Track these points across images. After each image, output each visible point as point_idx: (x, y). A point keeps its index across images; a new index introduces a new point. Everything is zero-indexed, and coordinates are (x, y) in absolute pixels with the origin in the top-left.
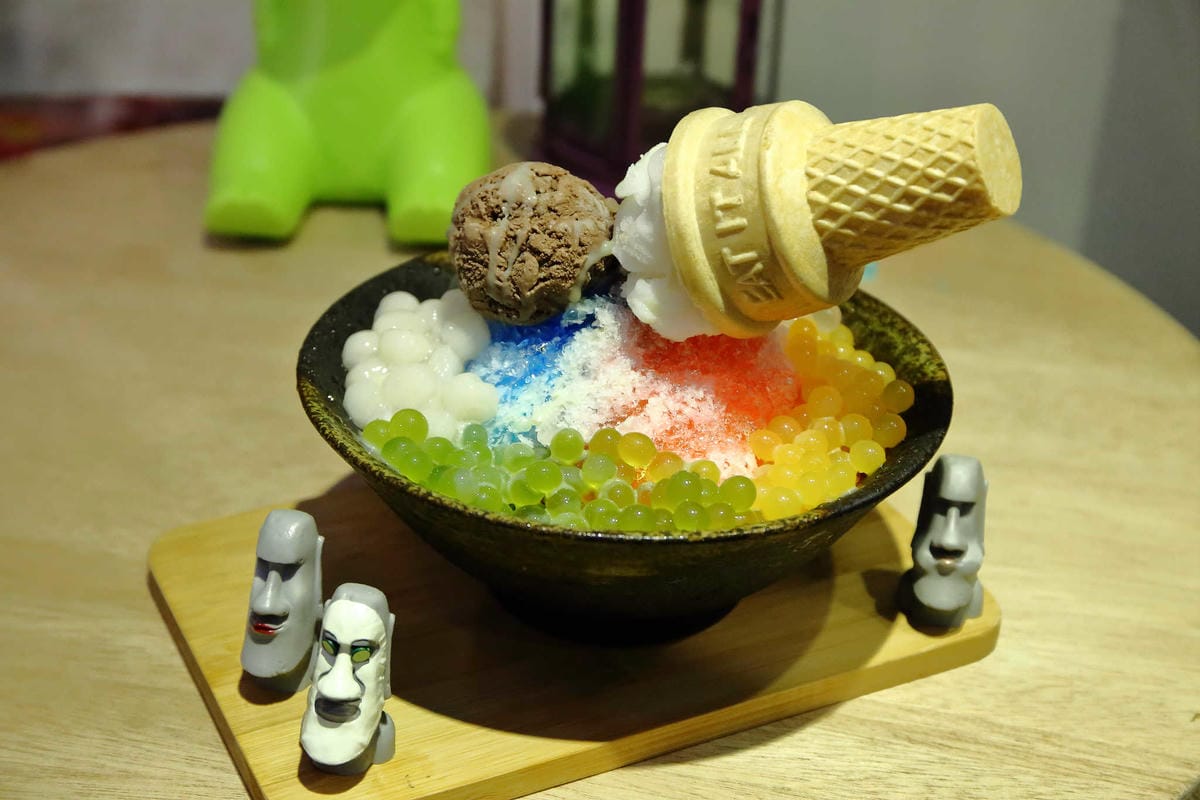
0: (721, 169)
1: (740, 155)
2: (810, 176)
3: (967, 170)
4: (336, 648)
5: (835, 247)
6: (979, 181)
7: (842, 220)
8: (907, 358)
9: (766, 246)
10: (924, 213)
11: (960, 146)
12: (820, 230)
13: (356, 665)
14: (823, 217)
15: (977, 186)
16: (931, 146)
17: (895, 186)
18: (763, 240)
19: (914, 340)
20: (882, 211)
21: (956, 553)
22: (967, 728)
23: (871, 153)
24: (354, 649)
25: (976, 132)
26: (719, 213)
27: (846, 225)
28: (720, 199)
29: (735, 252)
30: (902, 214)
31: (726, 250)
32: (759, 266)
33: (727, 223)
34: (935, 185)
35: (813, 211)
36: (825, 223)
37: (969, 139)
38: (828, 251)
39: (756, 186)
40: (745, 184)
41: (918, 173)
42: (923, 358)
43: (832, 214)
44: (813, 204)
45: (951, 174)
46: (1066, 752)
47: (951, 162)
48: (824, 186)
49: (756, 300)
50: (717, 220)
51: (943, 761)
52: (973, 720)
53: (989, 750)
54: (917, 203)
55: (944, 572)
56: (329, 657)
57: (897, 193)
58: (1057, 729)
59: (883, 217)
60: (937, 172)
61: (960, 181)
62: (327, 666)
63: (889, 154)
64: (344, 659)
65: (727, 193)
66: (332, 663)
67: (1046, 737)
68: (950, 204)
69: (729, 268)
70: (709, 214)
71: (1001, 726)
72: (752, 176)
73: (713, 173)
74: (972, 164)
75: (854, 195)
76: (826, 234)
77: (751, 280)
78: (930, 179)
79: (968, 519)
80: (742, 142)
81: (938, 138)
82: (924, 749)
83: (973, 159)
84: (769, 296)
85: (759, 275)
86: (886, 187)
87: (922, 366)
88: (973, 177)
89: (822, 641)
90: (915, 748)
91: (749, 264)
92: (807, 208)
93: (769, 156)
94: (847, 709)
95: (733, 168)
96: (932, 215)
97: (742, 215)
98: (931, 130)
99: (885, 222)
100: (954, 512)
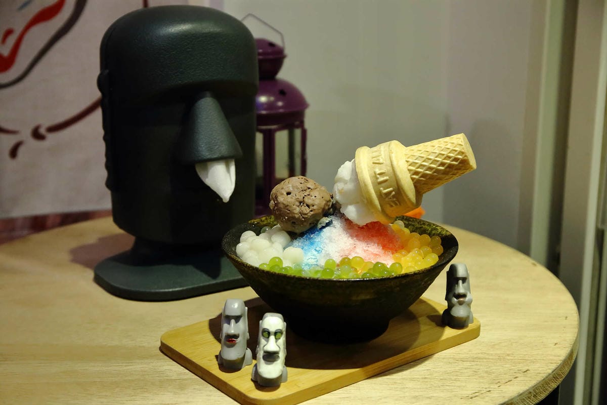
0: (377, 162)
1: (383, 156)
2: (407, 162)
3: (462, 153)
4: (269, 334)
5: (418, 185)
6: (466, 156)
7: (420, 175)
8: (433, 232)
9: (396, 186)
10: (448, 170)
11: (458, 146)
12: (413, 179)
13: (277, 339)
14: (413, 175)
15: (465, 158)
16: (448, 147)
17: (438, 161)
18: (395, 184)
19: (434, 227)
20: (434, 170)
21: (464, 296)
22: (480, 355)
23: (428, 152)
24: (276, 334)
25: (463, 141)
26: (378, 176)
27: (422, 177)
28: (378, 171)
29: (385, 189)
30: (440, 170)
31: (381, 189)
32: (394, 193)
33: (381, 179)
34: (451, 159)
35: (410, 173)
36: (414, 176)
37: (461, 143)
38: (415, 187)
39: (390, 165)
40: (386, 165)
41: (445, 156)
42: (440, 230)
43: (416, 173)
44: (409, 170)
45: (456, 155)
46: (516, 358)
47: (456, 151)
48: (412, 164)
49: (392, 206)
50: (377, 178)
51: (477, 365)
52: (482, 353)
53: (491, 360)
54: (446, 166)
55: (461, 303)
56: (266, 339)
57: (439, 163)
58: (510, 353)
59: (434, 172)
60: (451, 155)
61: (460, 157)
62: (266, 343)
63: (434, 151)
64: (272, 338)
65: (380, 169)
66: (268, 341)
67: (508, 355)
68: (457, 165)
69: (383, 195)
70: (375, 176)
71: (492, 354)
72: (388, 162)
73: (374, 163)
74: (463, 150)
75: (424, 166)
76: (415, 180)
77: (390, 198)
78: (450, 157)
79: (465, 284)
80: (382, 153)
81: (450, 144)
82: (468, 363)
83: (463, 149)
84: (396, 204)
85: (394, 196)
86: (435, 161)
87: (440, 233)
88: (464, 155)
89: (421, 335)
90: (465, 363)
91: (390, 192)
92: (408, 172)
93: (393, 155)
94: (436, 356)
95: (381, 161)
96: (451, 170)
97: (386, 176)
98: (447, 142)
99: (435, 174)
100: (460, 282)
